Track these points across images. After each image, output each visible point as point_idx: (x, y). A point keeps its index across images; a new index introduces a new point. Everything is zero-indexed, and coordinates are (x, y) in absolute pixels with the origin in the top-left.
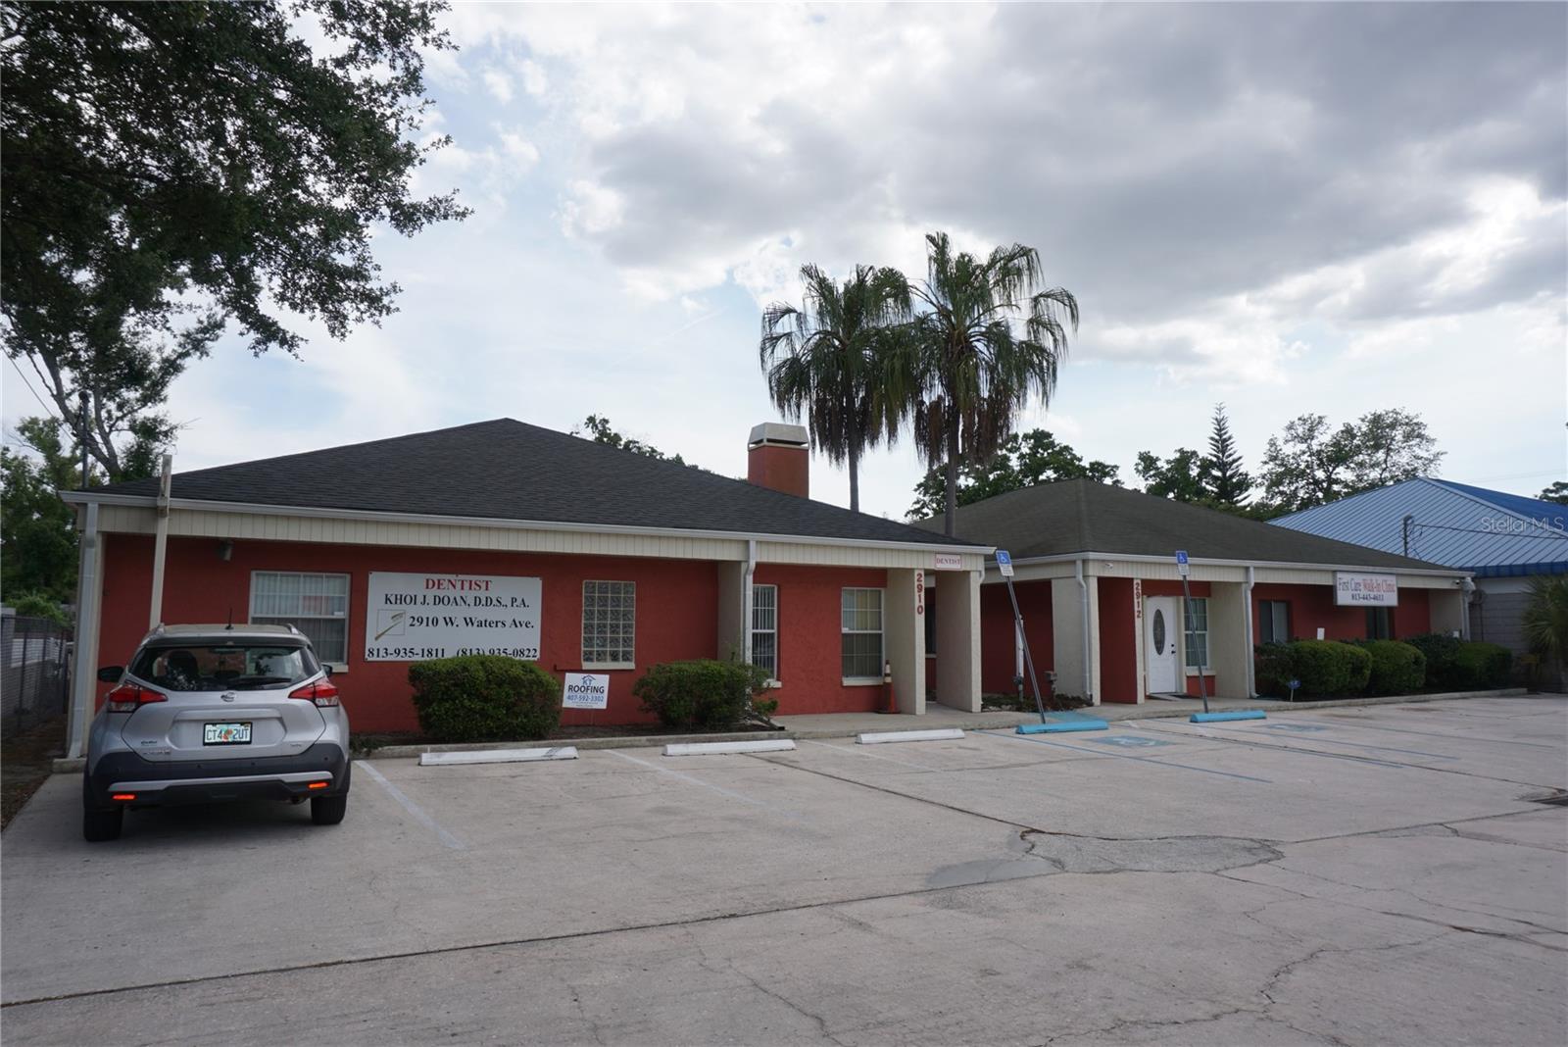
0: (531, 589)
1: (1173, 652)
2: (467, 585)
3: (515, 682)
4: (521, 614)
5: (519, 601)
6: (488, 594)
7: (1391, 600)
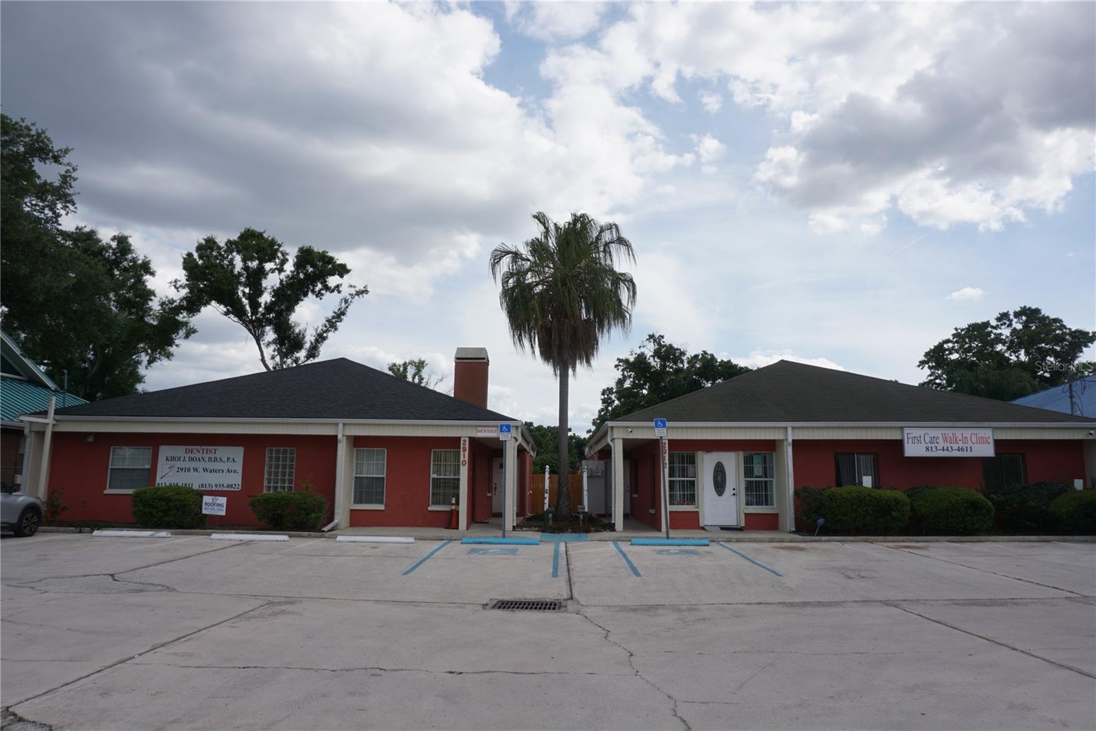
0: (238, 453)
1: (734, 494)
2: (205, 451)
3: (168, 500)
4: (232, 466)
5: (231, 460)
6: (215, 456)
7: (988, 451)
